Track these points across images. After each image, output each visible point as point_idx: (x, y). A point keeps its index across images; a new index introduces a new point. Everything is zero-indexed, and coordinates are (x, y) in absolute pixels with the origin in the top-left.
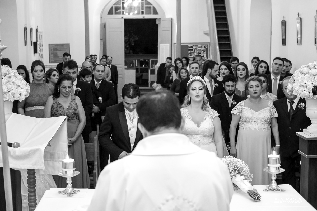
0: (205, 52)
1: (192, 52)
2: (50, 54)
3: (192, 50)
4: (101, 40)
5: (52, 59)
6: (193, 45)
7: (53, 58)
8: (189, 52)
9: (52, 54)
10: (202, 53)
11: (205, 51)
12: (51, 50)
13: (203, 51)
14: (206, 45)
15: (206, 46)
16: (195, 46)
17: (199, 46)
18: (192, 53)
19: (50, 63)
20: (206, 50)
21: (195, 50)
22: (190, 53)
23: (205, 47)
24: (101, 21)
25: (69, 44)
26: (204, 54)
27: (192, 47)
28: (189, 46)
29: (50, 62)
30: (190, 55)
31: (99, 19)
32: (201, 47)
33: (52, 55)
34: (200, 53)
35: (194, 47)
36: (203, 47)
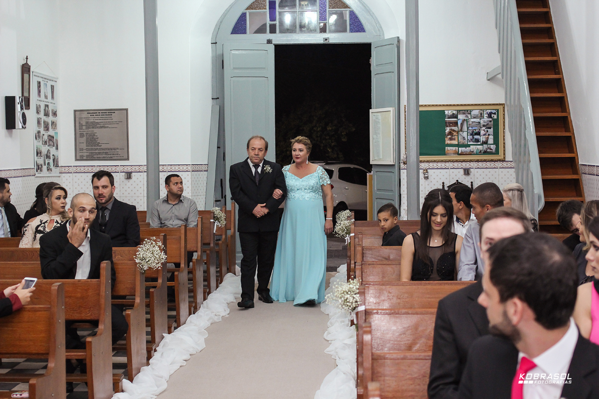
0: (491, 131)
1: (454, 131)
2: (78, 135)
3: (456, 124)
4: (215, 101)
5: (82, 149)
6: (459, 111)
7: (84, 146)
8: (448, 130)
9: (82, 135)
10: (482, 132)
11: (490, 128)
12: (81, 125)
13: (484, 126)
14: (494, 111)
15: (495, 114)
16: (464, 113)
17: (475, 112)
18: (455, 133)
19: (76, 160)
20: (495, 125)
21: (462, 124)
22: (450, 133)
23: (490, 115)
24: (214, 51)
25: (127, 110)
26: (489, 135)
27: (454, 116)
28: (446, 112)
29: (78, 158)
30: (451, 139)
31: (209, 47)
32: (481, 116)
33: (84, 139)
34: (478, 134)
35: (461, 117)
36: (486, 115)
